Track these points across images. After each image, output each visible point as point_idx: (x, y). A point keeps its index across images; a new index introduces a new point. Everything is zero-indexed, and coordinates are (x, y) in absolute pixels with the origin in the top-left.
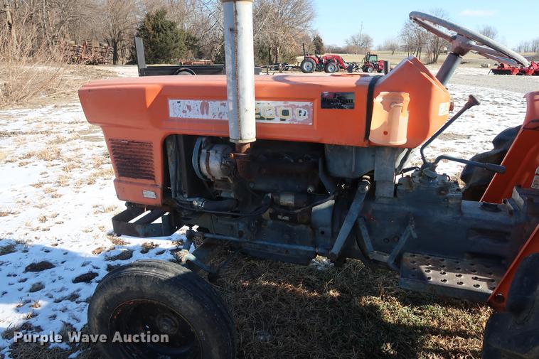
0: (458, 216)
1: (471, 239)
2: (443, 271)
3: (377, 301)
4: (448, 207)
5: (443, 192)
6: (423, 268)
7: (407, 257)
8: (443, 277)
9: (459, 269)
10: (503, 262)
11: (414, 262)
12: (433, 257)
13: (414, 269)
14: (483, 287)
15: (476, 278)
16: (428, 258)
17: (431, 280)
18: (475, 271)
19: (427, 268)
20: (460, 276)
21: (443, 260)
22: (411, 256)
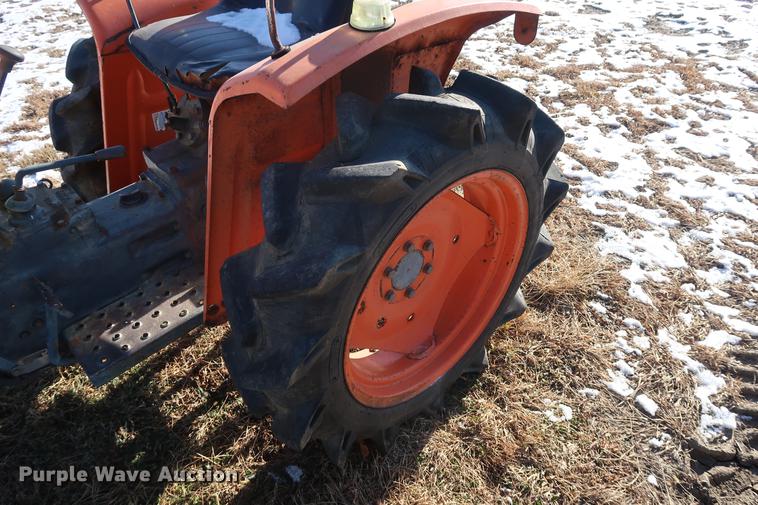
0: (103, 239)
1: (137, 255)
2: (134, 323)
3: (62, 385)
4: (82, 237)
5: (60, 222)
6: (107, 336)
7: (74, 336)
8: (140, 332)
9: (149, 304)
10: (188, 255)
11: (89, 336)
12: (107, 309)
13: (96, 348)
14: (191, 309)
15: (175, 303)
16: (102, 315)
17: (129, 347)
18: (167, 293)
19: (111, 332)
20: (157, 313)
21: (122, 304)
22: (77, 329)
